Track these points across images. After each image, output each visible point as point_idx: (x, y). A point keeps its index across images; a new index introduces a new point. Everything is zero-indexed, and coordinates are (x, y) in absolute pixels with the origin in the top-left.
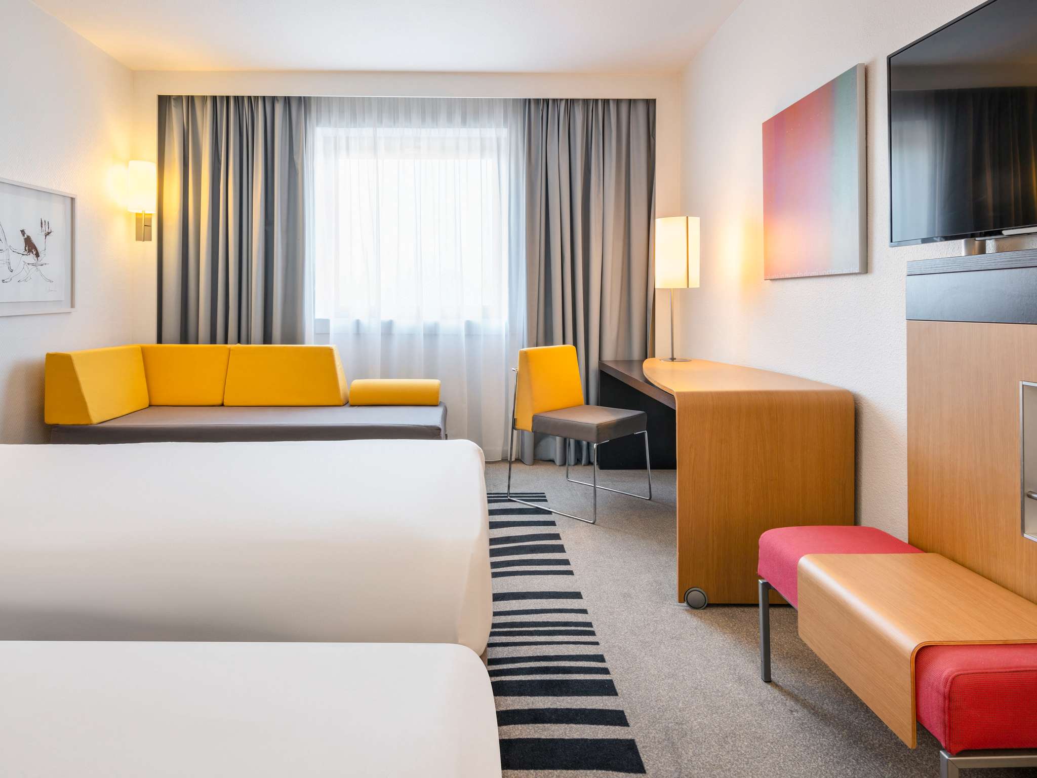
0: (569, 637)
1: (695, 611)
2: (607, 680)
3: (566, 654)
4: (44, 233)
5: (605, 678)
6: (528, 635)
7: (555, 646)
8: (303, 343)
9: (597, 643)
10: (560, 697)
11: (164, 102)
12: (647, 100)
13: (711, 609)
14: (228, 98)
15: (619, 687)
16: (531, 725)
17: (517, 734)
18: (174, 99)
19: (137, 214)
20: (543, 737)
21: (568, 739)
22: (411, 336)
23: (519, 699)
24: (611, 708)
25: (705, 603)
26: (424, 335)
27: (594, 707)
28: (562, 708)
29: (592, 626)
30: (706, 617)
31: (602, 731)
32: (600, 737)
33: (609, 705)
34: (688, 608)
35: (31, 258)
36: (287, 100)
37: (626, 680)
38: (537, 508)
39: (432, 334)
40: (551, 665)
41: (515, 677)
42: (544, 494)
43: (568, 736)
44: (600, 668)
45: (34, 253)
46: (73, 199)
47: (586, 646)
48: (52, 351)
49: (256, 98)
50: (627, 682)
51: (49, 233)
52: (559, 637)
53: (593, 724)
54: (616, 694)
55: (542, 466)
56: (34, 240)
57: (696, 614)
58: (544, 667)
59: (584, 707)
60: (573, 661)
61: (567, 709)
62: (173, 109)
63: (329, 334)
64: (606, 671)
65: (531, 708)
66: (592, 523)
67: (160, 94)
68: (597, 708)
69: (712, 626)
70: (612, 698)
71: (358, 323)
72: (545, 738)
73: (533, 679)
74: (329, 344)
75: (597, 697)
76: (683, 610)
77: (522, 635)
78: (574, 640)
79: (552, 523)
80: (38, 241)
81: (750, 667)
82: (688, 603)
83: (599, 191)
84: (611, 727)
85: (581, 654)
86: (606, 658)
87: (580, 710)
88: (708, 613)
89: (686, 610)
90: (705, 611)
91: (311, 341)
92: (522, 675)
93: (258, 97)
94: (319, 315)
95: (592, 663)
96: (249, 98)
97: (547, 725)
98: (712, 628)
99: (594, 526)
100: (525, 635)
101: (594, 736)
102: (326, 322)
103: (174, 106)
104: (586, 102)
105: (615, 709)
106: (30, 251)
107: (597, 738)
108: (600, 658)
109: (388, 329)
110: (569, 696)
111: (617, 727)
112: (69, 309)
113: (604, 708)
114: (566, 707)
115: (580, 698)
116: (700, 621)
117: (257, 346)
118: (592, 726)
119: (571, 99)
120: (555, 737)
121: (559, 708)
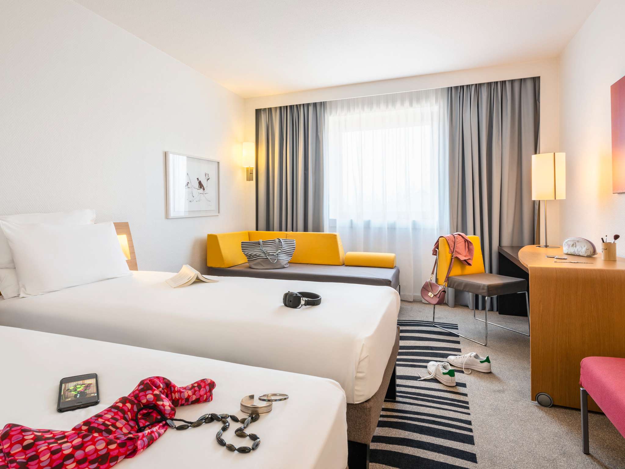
0: (452, 407)
1: (542, 407)
2: (470, 435)
3: (447, 416)
4: (206, 179)
5: (469, 434)
6: (426, 401)
7: (441, 410)
8: (323, 232)
9: (469, 414)
10: (437, 438)
11: (258, 112)
12: (534, 78)
13: (556, 408)
14: (287, 107)
15: (476, 441)
16: (416, 449)
17: (407, 451)
18: (263, 110)
19: (247, 168)
20: (422, 456)
21: (436, 461)
22: (380, 229)
23: (413, 434)
24: (468, 451)
25: (551, 404)
26: (388, 228)
27: (457, 448)
28: (437, 444)
29: (468, 404)
30: (550, 413)
31: (459, 462)
32: (457, 464)
33: (468, 449)
34: (538, 405)
35: (202, 190)
36: (315, 104)
37: (482, 438)
38: (450, 332)
39: (392, 229)
40: (436, 420)
41: (413, 422)
42: (457, 325)
43: (437, 460)
44: (467, 428)
45: (203, 188)
46: (218, 163)
47: (461, 414)
48: (210, 233)
49: (300, 105)
50: (483, 439)
51: (209, 179)
52: (446, 406)
53: (454, 457)
54: (474, 444)
55: (459, 309)
56: (202, 182)
57: (543, 409)
58: (432, 420)
59: (451, 447)
60: (451, 420)
61: (440, 445)
62: (262, 115)
63: (336, 227)
64: (471, 430)
65: (418, 440)
66: (484, 345)
67: (257, 108)
68: (459, 449)
69: (553, 418)
70: (470, 446)
71: (351, 221)
72: (423, 457)
73: (424, 425)
74: (336, 232)
75: (461, 443)
76: (534, 405)
77: (423, 401)
78: (454, 410)
79: (458, 342)
80: (204, 183)
81: (575, 448)
82: (538, 402)
83: (499, 139)
84: (465, 461)
85: (457, 418)
86: (473, 423)
87: (448, 448)
88: (553, 410)
89: (537, 406)
90: (551, 409)
91: (327, 231)
92: (418, 422)
93: (301, 104)
94: (332, 217)
95: (462, 424)
96: (297, 105)
97: (425, 451)
98: (553, 419)
99: (486, 347)
100: (424, 401)
101: (453, 463)
102: (335, 220)
103: (263, 114)
104: (489, 84)
105: (470, 452)
106: (201, 187)
107: (455, 465)
108: (469, 423)
109: (367, 225)
110: (443, 439)
111: (469, 462)
112: (217, 214)
113: (464, 450)
114: (439, 444)
115: (449, 441)
116: (545, 414)
117: (301, 233)
118: (453, 458)
119: (479, 84)
120: (429, 458)
121: (436, 443)
